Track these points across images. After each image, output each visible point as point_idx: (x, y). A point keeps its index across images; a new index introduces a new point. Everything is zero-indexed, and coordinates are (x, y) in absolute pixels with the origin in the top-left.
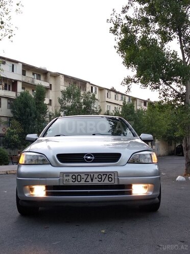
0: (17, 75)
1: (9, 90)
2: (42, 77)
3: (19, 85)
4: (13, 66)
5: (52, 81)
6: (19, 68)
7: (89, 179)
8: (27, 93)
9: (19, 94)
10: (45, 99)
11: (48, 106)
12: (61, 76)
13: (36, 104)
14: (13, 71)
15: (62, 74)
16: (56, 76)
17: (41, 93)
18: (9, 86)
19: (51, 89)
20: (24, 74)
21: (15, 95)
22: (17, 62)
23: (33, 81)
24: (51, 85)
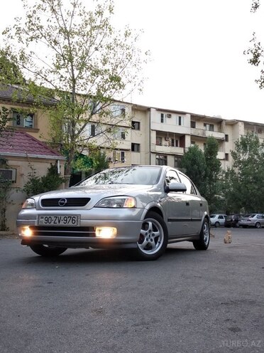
0: (185, 129)
1: (177, 146)
2: (216, 128)
3: (188, 140)
4: (180, 118)
5: (228, 131)
6: (186, 120)
7: (57, 221)
8: (196, 148)
9: (187, 150)
10: (218, 153)
11: (221, 161)
12: (240, 123)
13: (207, 159)
14: (180, 124)
15: (241, 121)
16: (233, 124)
17: (213, 146)
18: (177, 141)
19: (227, 140)
20: (193, 125)
21: (183, 152)
22: (184, 113)
23: (204, 134)
24: (226, 136)
